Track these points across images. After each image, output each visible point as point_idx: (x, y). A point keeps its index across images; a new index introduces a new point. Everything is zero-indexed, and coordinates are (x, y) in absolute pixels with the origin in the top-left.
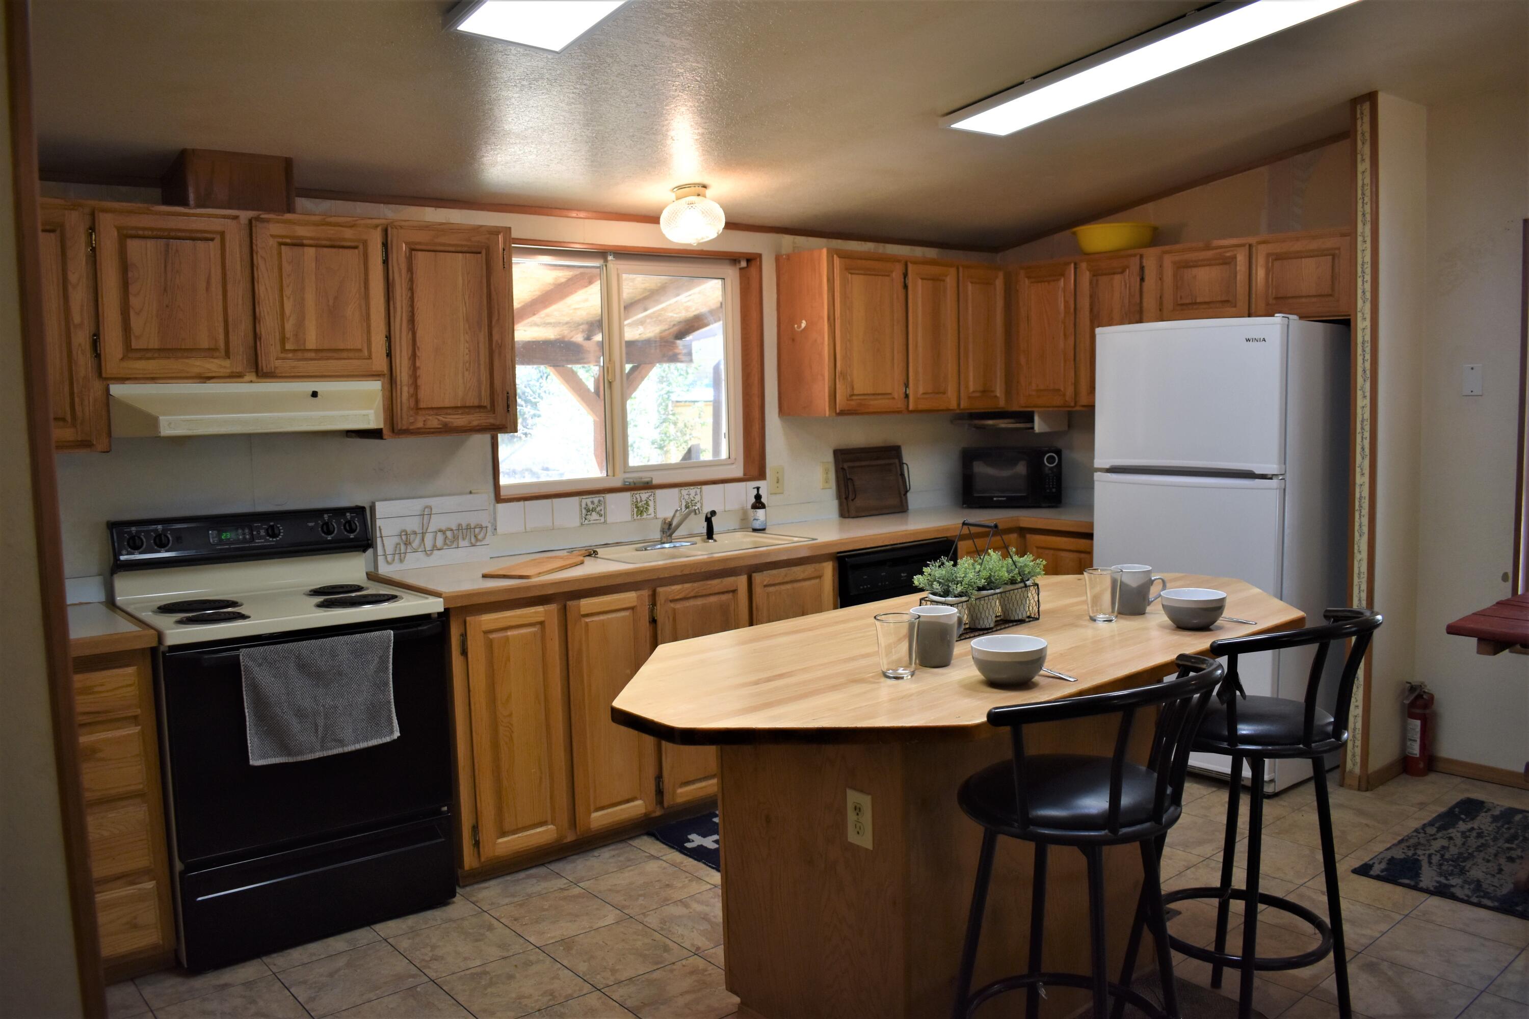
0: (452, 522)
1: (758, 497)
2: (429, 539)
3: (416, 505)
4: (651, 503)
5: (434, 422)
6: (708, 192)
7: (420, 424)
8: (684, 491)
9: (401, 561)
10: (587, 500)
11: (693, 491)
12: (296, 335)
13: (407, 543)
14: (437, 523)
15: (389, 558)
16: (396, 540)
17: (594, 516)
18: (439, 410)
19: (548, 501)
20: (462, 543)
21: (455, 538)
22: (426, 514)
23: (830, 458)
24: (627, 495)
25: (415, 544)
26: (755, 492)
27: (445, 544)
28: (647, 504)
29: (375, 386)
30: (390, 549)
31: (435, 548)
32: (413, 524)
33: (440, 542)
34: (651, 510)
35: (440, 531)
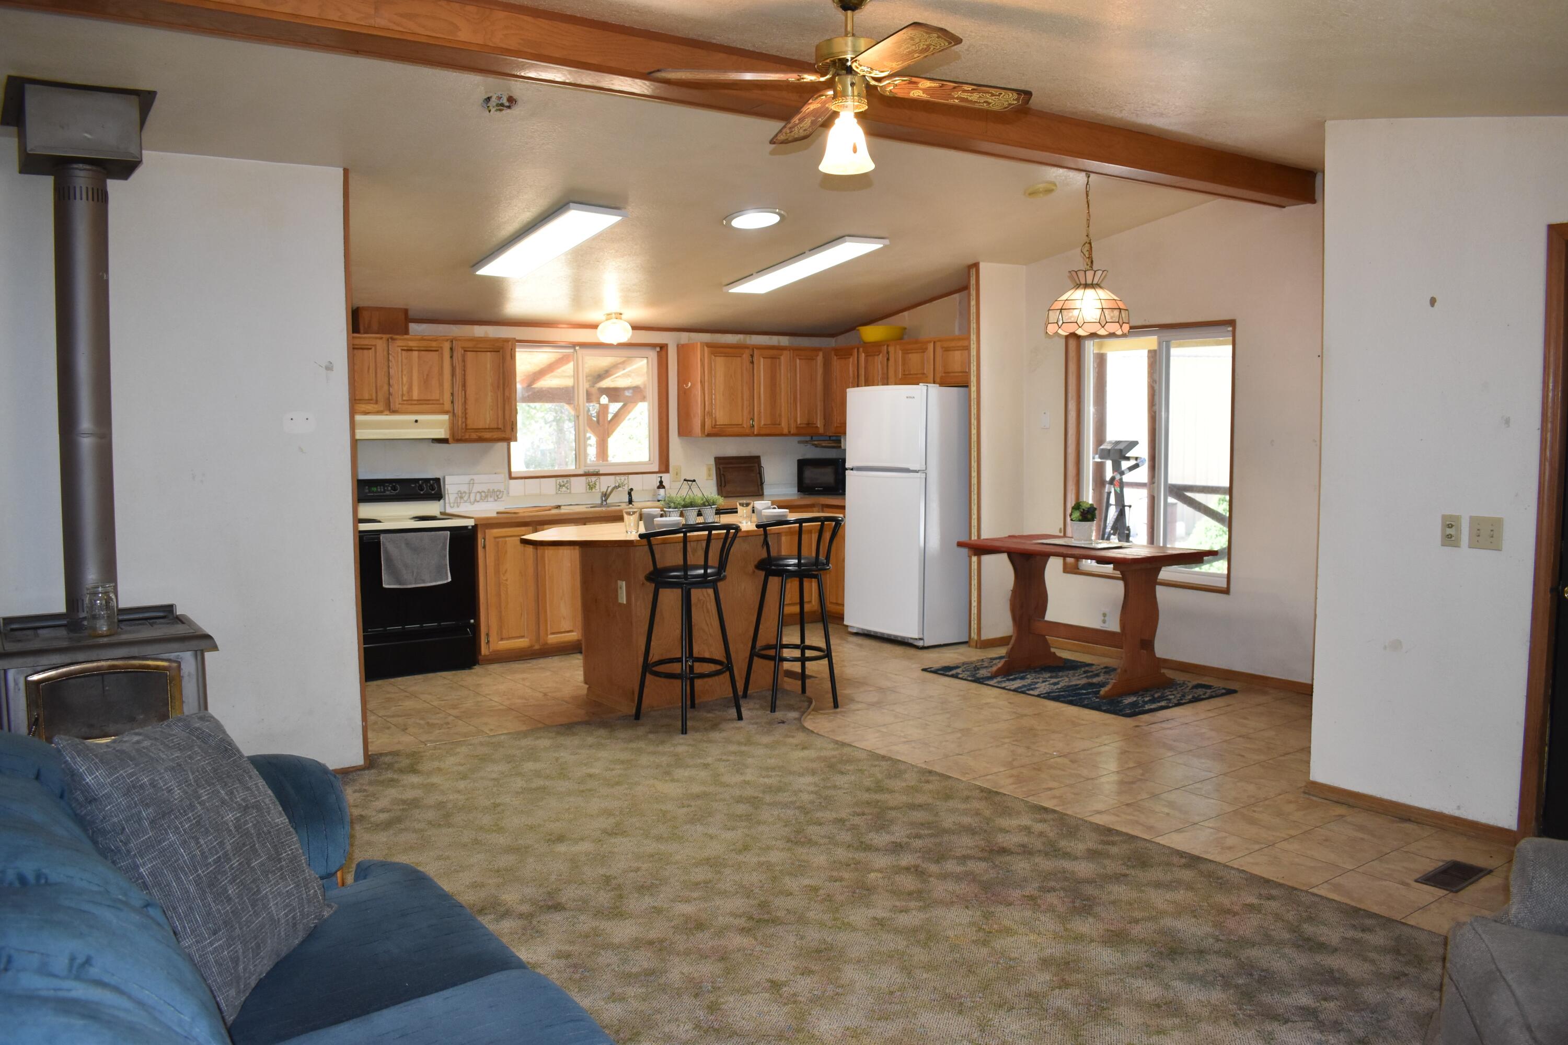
0: (484, 488)
1: (661, 482)
2: (472, 496)
3: (466, 478)
4: (598, 483)
5: (474, 436)
6: (623, 316)
7: (467, 437)
8: (618, 478)
9: (458, 507)
10: (560, 480)
11: (623, 478)
12: (408, 392)
13: (461, 498)
14: (477, 488)
15: (452, 505)
16: (456, 495)
17: (564, 489)
18: (477, 430)
19: (538, 480)
20: (490, 499)
21: (486, 496)
22: (471, 483)
23: (712, 462)
24: (583, 478)
25: (465, 498)
26: (659, 479)
27: (481, 499)
28: (595, 484)
29: (446, 417)
30: (452, 500)
31: (476, 501)
32: (464, 488)
33: (478, 498)
34: (597, 487)
35: (479, 492)
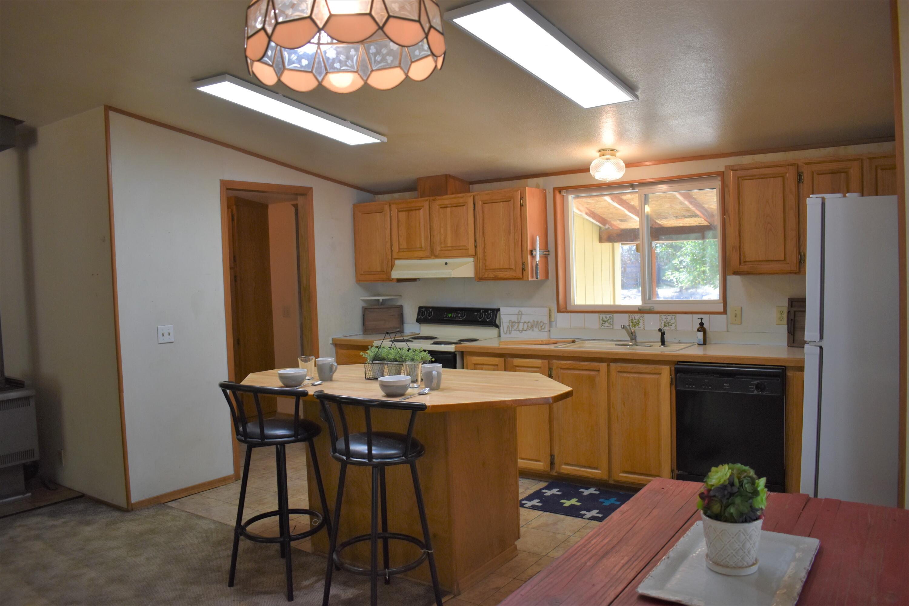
0: (531, 319)
1: (702, 324)
2: (521, 325)
3: (516, 310)
4: (641, 321)
7: (486, 276)
8: (663, 317)
9: (510, 333)
10: (603, 316)
11: (669, 317)
12: (445, 241)
13: (512, 326)
14: (524, 319)
15: (505, 331)
16: (508, 324)
17: (607, 324)
19: (583, 314)
20: (535, 329)
21: (532, 326)
22: (520, 314)
23: (786, 304)
24: (627, 315)
25: (515, 327)
26: (700, 321)
27: (527, 329)
28: (638, 321)
29: (471, 260)
30: (505, 328)
31: (523, 330)
32: (514, 318)
33: (525, 328)
34: (641, 325)
35: (525, 322)
